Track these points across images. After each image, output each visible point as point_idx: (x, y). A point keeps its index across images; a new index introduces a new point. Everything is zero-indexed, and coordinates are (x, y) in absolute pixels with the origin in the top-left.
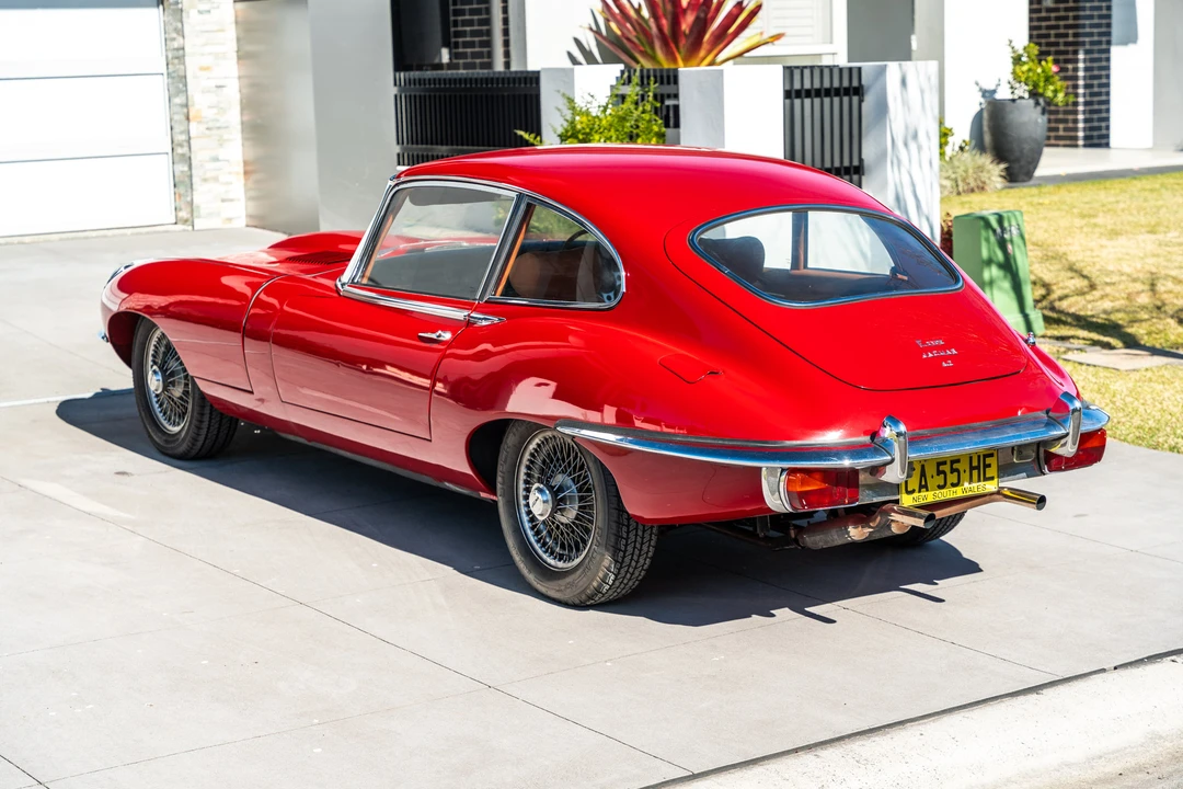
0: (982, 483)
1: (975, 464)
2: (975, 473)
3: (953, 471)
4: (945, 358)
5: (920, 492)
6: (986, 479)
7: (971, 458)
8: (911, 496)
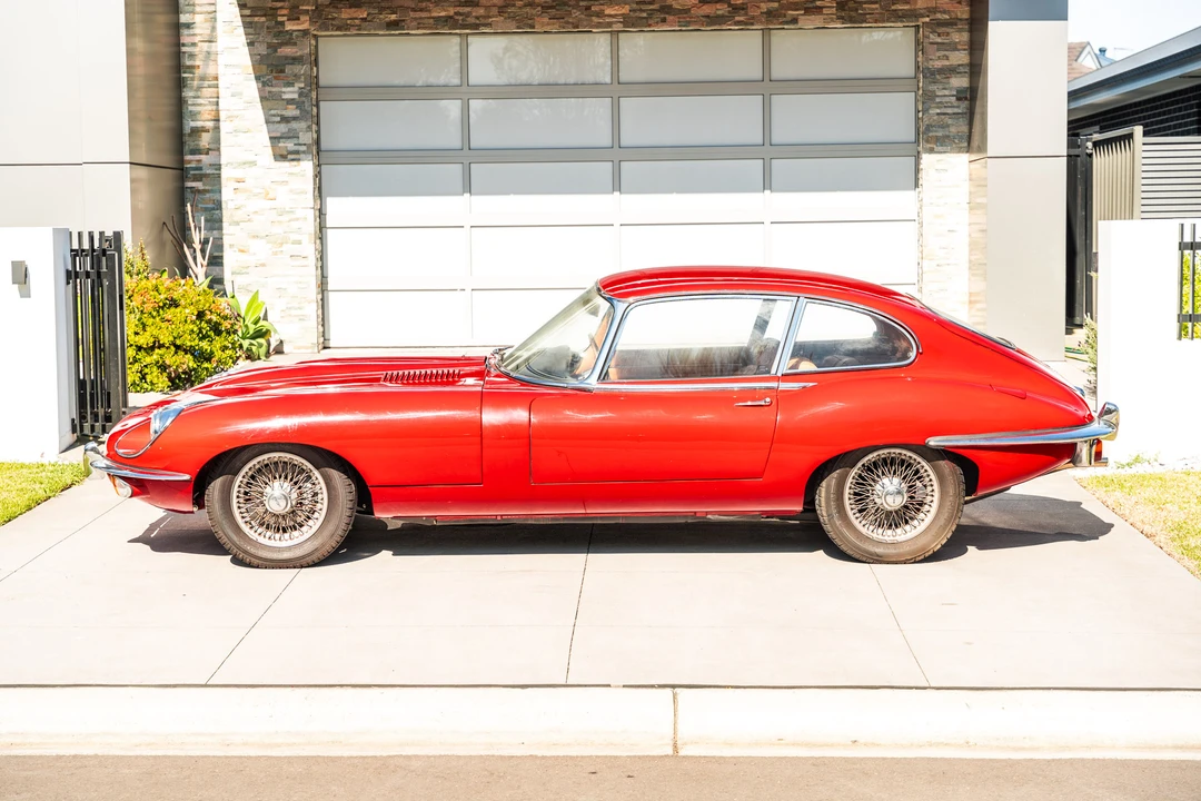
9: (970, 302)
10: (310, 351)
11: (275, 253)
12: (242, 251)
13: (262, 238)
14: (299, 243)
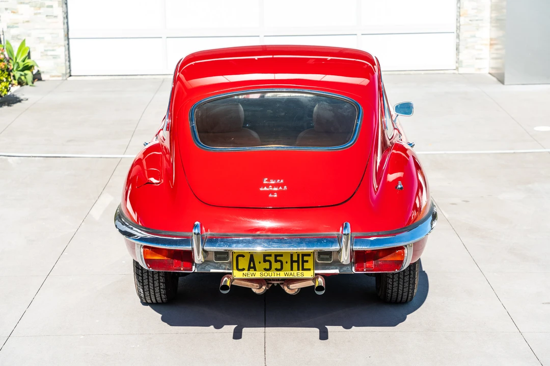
0: (301, 272)
1: (295, 258)
2: (295, 265)
3: (276, 261)
4: (273, 192)
5: (249, 270)
6: (303, 269)
7: (292, 255)
8: (242, 272)
9: (491, 45)
10: (61, 78)
11: (36, 14)
12: (14, 12)
13: (27, 3)
14: (51, 7)
